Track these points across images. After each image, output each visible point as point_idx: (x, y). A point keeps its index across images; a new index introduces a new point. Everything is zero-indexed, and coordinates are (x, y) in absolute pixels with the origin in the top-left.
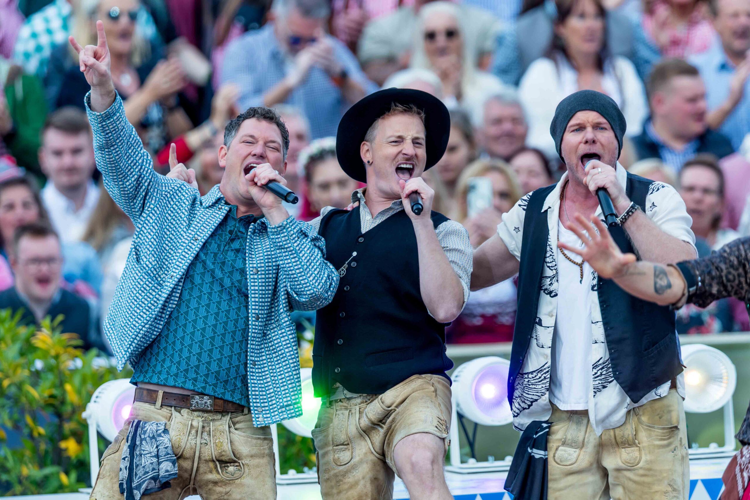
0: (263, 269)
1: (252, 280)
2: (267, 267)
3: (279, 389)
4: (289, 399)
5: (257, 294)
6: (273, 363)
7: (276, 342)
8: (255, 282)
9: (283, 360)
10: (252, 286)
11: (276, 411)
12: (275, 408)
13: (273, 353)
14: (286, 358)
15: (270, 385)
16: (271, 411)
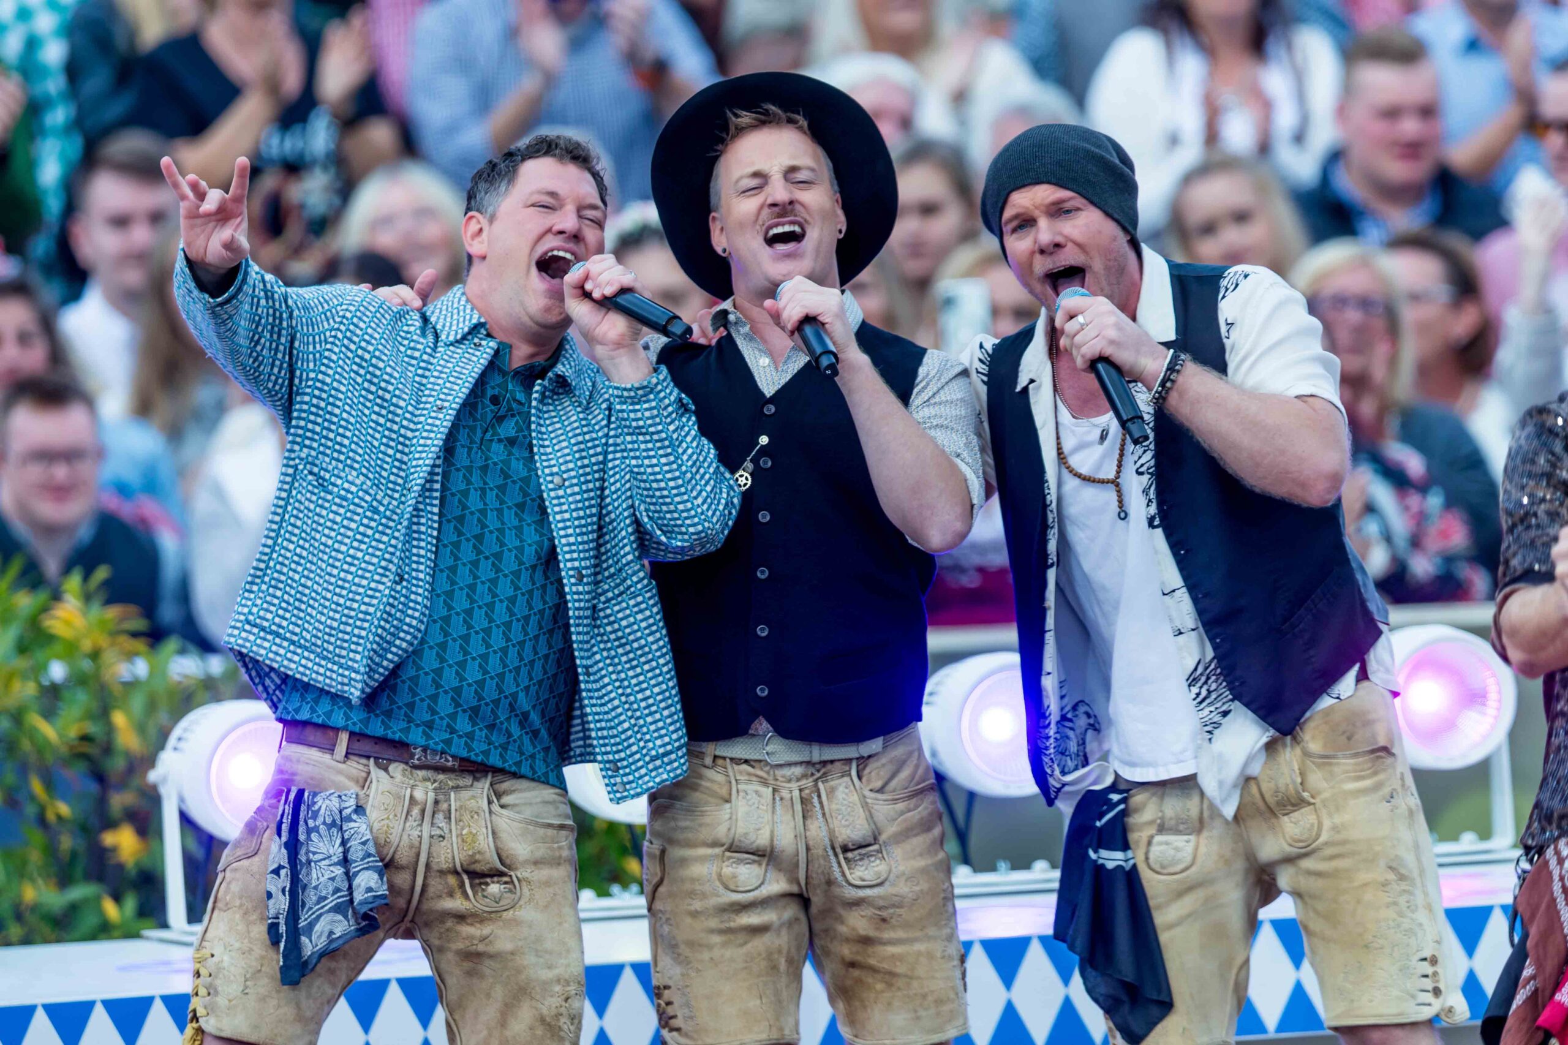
0: (573, 473)
1: (555, 502)
2: (581, 467)
3: (641, 722)
4: (667, 739)
5: (570, 527)
6: (620, 668)
7: (624, 623)
8: (560, 504)
9: (643, 659)
10: (557, 513)
11: (642, 767)
12: (639, 760)
13: (618, 647)
14: (650, 656)
15: (621, 714)
16: (633, 767)
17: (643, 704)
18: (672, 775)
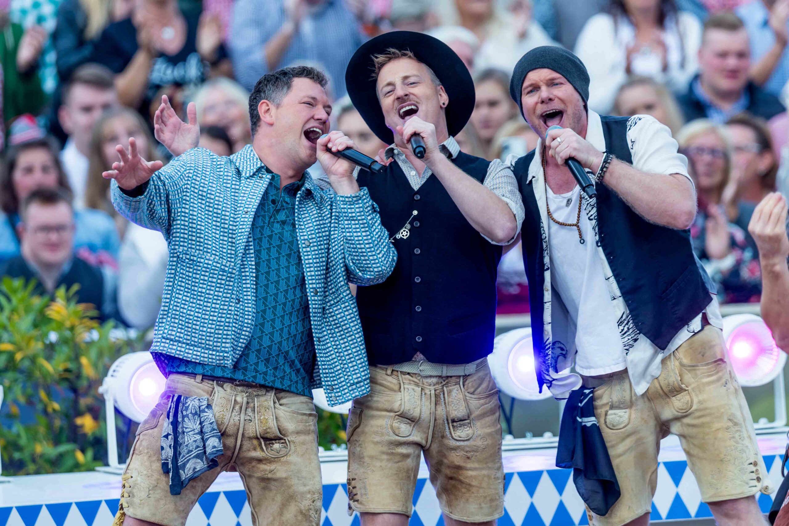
0: (314, 240)
1: (305, 254)
2: (318, 237)
3: (346, 366)
5: (312, 267)
6: (336, 339)
7: (339, 316)
8: (308, 255)
9: (348, 335)
10: (306, 259)
11: (346, 389)
12: (344, 385)
13: (336, 328)
14: (351, 333)
15: (336, 362)
16: (341, 389)
17: (347, 357)
18: (361, 393)
